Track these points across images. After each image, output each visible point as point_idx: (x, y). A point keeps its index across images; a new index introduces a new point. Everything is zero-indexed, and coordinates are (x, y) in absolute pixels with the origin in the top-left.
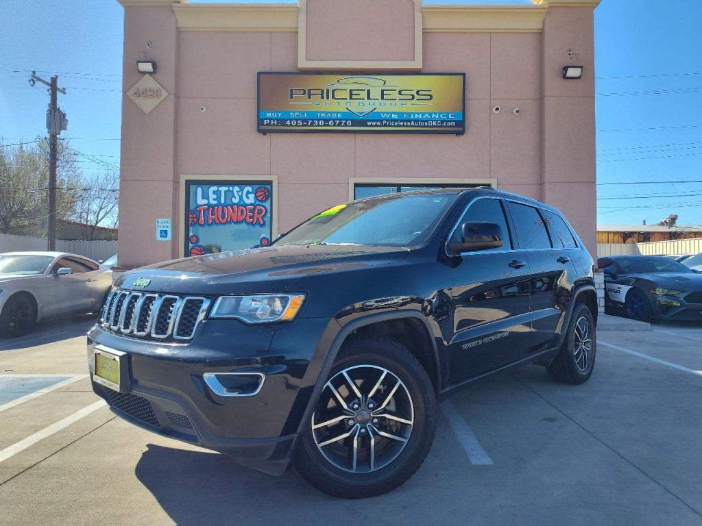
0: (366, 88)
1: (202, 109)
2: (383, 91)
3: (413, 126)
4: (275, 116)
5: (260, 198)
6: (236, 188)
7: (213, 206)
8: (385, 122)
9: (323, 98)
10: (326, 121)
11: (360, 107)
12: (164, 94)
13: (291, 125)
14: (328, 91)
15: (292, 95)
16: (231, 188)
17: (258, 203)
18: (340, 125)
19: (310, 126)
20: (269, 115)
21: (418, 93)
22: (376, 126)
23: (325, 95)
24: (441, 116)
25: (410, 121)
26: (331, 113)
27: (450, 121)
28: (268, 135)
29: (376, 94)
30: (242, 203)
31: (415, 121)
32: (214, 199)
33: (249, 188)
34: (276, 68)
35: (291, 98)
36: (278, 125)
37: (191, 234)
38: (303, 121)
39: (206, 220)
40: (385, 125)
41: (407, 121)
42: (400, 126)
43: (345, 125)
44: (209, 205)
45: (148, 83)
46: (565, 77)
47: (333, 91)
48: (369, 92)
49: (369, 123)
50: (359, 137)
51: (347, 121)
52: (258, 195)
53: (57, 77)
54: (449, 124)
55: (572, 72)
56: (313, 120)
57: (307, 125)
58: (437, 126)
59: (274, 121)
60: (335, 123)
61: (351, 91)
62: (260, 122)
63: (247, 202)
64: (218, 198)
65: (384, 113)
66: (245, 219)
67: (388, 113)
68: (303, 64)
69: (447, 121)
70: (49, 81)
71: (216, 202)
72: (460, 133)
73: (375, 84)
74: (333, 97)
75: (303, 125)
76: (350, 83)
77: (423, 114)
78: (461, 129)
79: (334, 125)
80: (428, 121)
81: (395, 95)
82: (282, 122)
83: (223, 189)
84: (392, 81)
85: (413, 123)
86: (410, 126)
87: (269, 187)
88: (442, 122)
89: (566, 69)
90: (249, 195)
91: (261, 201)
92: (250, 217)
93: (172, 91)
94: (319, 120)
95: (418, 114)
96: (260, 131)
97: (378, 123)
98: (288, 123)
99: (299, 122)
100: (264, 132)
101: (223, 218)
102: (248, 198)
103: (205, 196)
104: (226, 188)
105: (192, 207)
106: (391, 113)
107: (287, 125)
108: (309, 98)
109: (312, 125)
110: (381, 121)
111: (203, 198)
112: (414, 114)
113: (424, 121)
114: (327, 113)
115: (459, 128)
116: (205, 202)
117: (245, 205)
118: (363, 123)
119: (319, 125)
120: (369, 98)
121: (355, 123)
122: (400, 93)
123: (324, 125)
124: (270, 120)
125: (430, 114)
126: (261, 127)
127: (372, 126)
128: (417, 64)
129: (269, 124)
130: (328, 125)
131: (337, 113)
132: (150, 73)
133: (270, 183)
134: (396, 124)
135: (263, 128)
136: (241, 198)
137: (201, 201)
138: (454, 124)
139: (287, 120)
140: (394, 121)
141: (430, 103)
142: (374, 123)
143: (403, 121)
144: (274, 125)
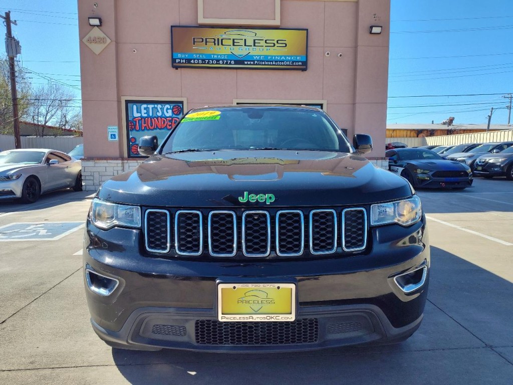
0: (244, 38)
1: (134, 51)
2: (254, 40)
3: (274, 65)
4: (183, 56)
5: (176, 113)
6: (159, 106)
7: (145, 118)
8: (256, 62)
9: (215, 44)
10: (218, 61)
11: (240, 52)
12: (109, 41)
13: (194, 63)
14: (218, 39)
15: (194, 42)
16: (156, 106)
17: (174, 116)
18: (227, 63)
19: (207, 64)
20: (179, 56)
21: (277, 41)
22: (250, 64)
23: (216, 42)
24: (292, 58)
25: (272, 62)
26: (221, 55)
27: (298, 62)
28: (179, 70)
29: (250, 42)
30: (163, 116)
31: (275, 61)
32: (145, 113)
33: (168, 106)
34: (183, 23)
35: (194, 44)
36: (185, 63)
37: (131, 136)
38: (202, 60)
39: (140, 127)
40: (257, 64)
41: (270, 61)
42: (266, 65)
43: (230, 64)
44: (142, 117)
45: (96, 32)
46: (371, 33)
47: (222, 40)
48: (245, 40)
49: (246, 63)
50: (239, 71)
51: (231, 61)
52: (174, 110)
53: (9, 12)
54: (297, 64)
55: (375, 30)
56: (209, 60)
57: (205, 63)
58: (290, 65)
59: (183, 60)
60: (223, 62)
61: (234, 40)
62: (174, 60)
63: (167, 115)
64: (148, 113)
65: (255, 56)
66: (166, 126)
67: (258, 56)
68: (201, 20)
69: (296, 62)
70: (4, 15)
71: (146, 115)
72: (304, 70)
73: (249, 35)
74: (222, 44)
75: (202, 63)
76: (233, 34)
77: (281, 57)
78: (304, 67)
79: (223, 64)
80: (284, 62)
81: (263, 43)
82: (188, 61)
83: (151, 106)
84: (261, 33)
85: (274, 63)
86: (272, 65)
87: (181, 105)
88: (293, 62)
89: (371, 27)
90: (168, 111)
91: (177, 115)
92: (169, 126)
93: (114, 38)
94: (212, 60)
95: (278, 56)
96: (173, 67)
97: (252, 63)
98: (192, 61)
99: (200, 61)
100: (177, 68)
101: (151, 126)
102: (168, 112)
103: (139, 111)
104: (153, 106)
105: (130, 119)
106: (260, 56)
107: (192, 63)
108: (206, 44)
109: (208, 63)
110: (254, 61)
111: (137, 112)
112: (275, 56)
113: (282, 62)
114: (218, 55)
115: (303, 66)
116: (139, 115)
117: (166, 118)
118: (242, 62)
119: (213, 64)
120: (245, 45)
121: (237, 62)
122: (266, 42)
123: (217, 64)
124: (180, 59)
125: (285, 57)
126: (175, 64)
127: (247, 64)
128: (277, 22)
129: (180, 62)
130: (219, 64)
131: (225, 55)
132: (97, 26)
133: (182, 102)
134: (263, 63)
136: (163, 113)
137: (136, 115)
138: (300, 63)
139: (191, 60)
140: (262, 61)
141: (285, 49)
142: (249, 63)
143: (268, 61)
144: (183, 63)
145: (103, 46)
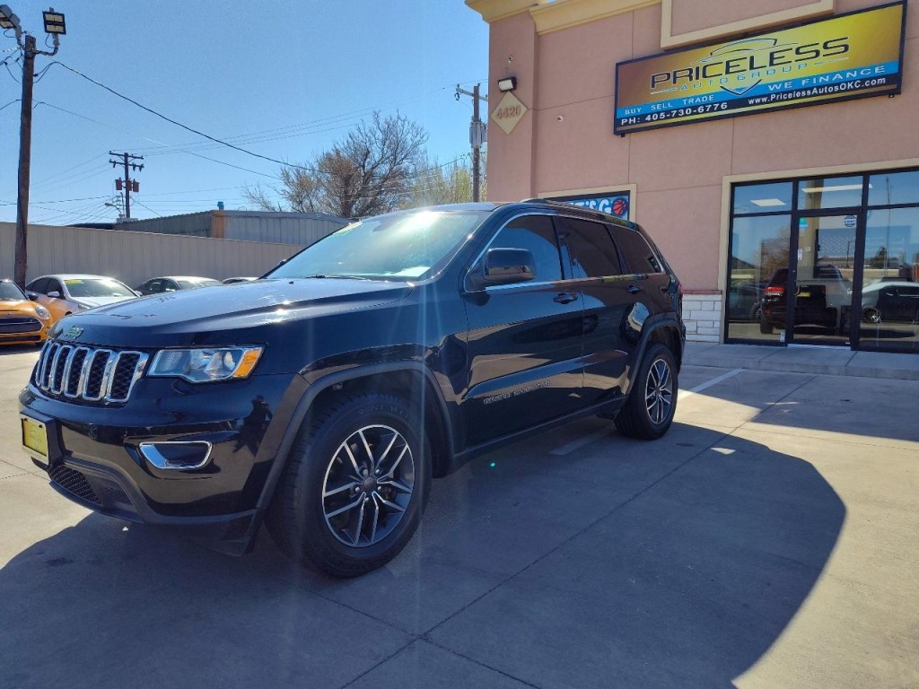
0: (748, 54)
1: (559, 119)
2: (772, 54)
3: (815, 95)
4: (633, 112)
5: (617, 212)
6: (593, 203)
8: (773, 96)
9: (691, 79)
10: (694, 107)
11: (740, 83)
12: (524, 109)
13: (652, 120)
15: (653, 83)
16: (587, 203)
18: (712, 110)
19: (674, 118)
20: (627, 113)
21: (825, 46)
22: (761, 103)
23: (694, 75)
24: (862, 73)
25: (811, 89)
26: (700, 97)
27: (877, 78)
28: (627, 136)
31: (818, 88)
33: (605, 202)
34: (639, 53)
35: (653, 86)
36: (636, 123)
38: (668, 112)
40: (775, 101)
41: (806, 89)
42: (796, 98)
43: (719, 109)
45: (509, 100)
48: (752, 58)
49: (751, 102)
50: (738, 120)
51: (721, 103)
52: (615, 208)
53: (479, 84)
54: (874, 82)
56: (678, 110)
57: (671, 117)
58: (855, 89)
59: (632, 118)
60: (705, 109)
62: (617, 122)
65: (772, 84)
67: (778, 84)
68: (667, 41)
69: (871, 79)
70: (472, 92)
72: (896, 92)
75: (666, 118)
77: (832, 75)
78: (894, 86)
79: (705, 112)
80: (838, 84)
81: (791, 56)
82: (642, 118)
84: (784, 37)
85: (815, 91)
86: (811, 96)
87: (626, 197)
88: (863, 81)
93: (531, 106)
94: (685, 109)
95: (825, 76)
96: (616, 133)
97: (765, 99)
98: (648, 118)
99: (662, 114)
100: (623, 134)
106: (783, 83)
107: (647, 121)
108: (675, 82)
109: (677, 116)
110: (768, 96)
112: (818, 77)
113: (833, 85)
114: (695, 98)
115: (891, 86)
118: (743, 102)
119: (685, 115)
120: (752, 67)
121: (732, 104)
122: (797, 52)
123: (693, 114)
124: (628, 118)
125: (843, 73)
126: (619, 129)
127: (755, 104)
128: (826, 5)
129: (627, 124)
130: (698, 113)
131: (708, 96)
132: (510, 90)
133: (627, 193)
134: (790, 95)
135: (620, 129)
138: (883, 80)
139: (646, 115)
140: (788, 92)
142: (758, 101)
143: (801, 90)
144: (632, 123)
145: (517, 118)
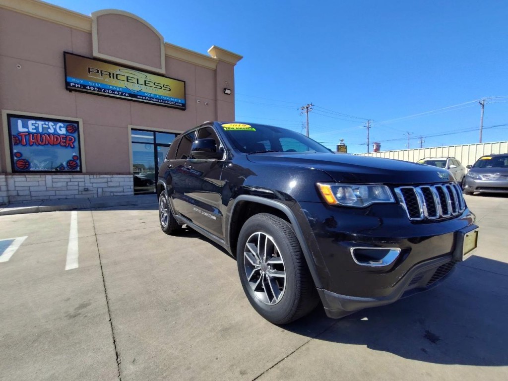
0: (136, 77)
1: (18, 66)
2: (145, 81)
3: (161, 102)
4: (78, 81)
5: (70, 131)
6: (51, 124)
7: (33, 134)
8: (147, 98)
9: (110, 77)
10: (113, 91)
11: (135, 88)
13: (90, 89)
14: (113, 74)
15: (89, 71)
16: (47, 123)
17: (68, 134)
18: (122, 95)
20: (74, 80)
21: (163, 85)
22: (142, 99)
24: (175, 100)
25: (160, 100)
26: (116, 87)
27: (179, 103)
28: (73, 92)
29: (142, 81)
30: (56, 133)
31: (163, 100)
32: (33, 129)
33: (61, 124)
34: (75, 52)
35: (89, 73)
36: (81, 88)
37: (15, 151)
38: (99, 88)
39: (28, 141)
40: (147, 100)
41: (159, 99)
42: (155, 101)
43: (125, 95)
44: (29, 133)
46: (224, 92)
47: (117, 75)
49: (138, 97)
50: (133, 103)
51: (126, 93)
52: (68, 129)
55: (227, 91)
56: (105, 89)
57: (101, 91)
58: (173, 105)
59: (78, 84)
60: (119, 93)
61: (127, 77)
62: (67, 84)
63: (60, 132)
64: (37, 128)
65: (146, 93)
66: (59, 143)
67: (148, 93)
68: (96, 54)
71: (35, 131)
72: (183, 110)
73: (142, 77)
74: (117, 78)
75: (98, 91)
76: (127, 72)
77: (167, 97)
78: (184, 108)
79: (118, 95)
80: (169, 101)
81: (152, 84)
82: (85, 87)
83: (40, 123)
84: (151, 77)
87: (76, 125)
88: (176, 103)
89: (225, 89)
90: (62, 129)
91: (71, 133)
92: (63, 142)
94: (108, 90)
95: (164, 97)
96: (67, 89)
97: (144, 98)
98: (88, 88)
99: (96, 88)
100: (71, 91)
101: (42, 142)
102: (61, 130)
103: (25, 126)
104: (43, 123)
105: (14, 133)
107: (87, 89)
108: (102, 75)
109: (104, 91)
111: (23, 127)
112: (162, 96)
113: (167, 101)
114: (113, 87)
115: (183, 107)
116: (26, 130)
117: (59, 135)
118: (135, 96)
119: (108, 93)
120: (138, 83)
121: (131, 95)
122: (154, 84)
123: (112, 93)
124: (75, 84)
125: (170, 98)
126: (69, 87)
127: (140, 98)
128: (163, 71)
129: (74, 86)
130: (115, 94)
131: (120, 88)
133: (77, 123)
134: (153, 100)
136: (55, 129)
137: (21, 129)
138: (181, 105)
139: (87, 86)
140: (152, 98)
141: (169, 92)
142: (141, 97)
143: (157, 99)
144: (78, 87)
